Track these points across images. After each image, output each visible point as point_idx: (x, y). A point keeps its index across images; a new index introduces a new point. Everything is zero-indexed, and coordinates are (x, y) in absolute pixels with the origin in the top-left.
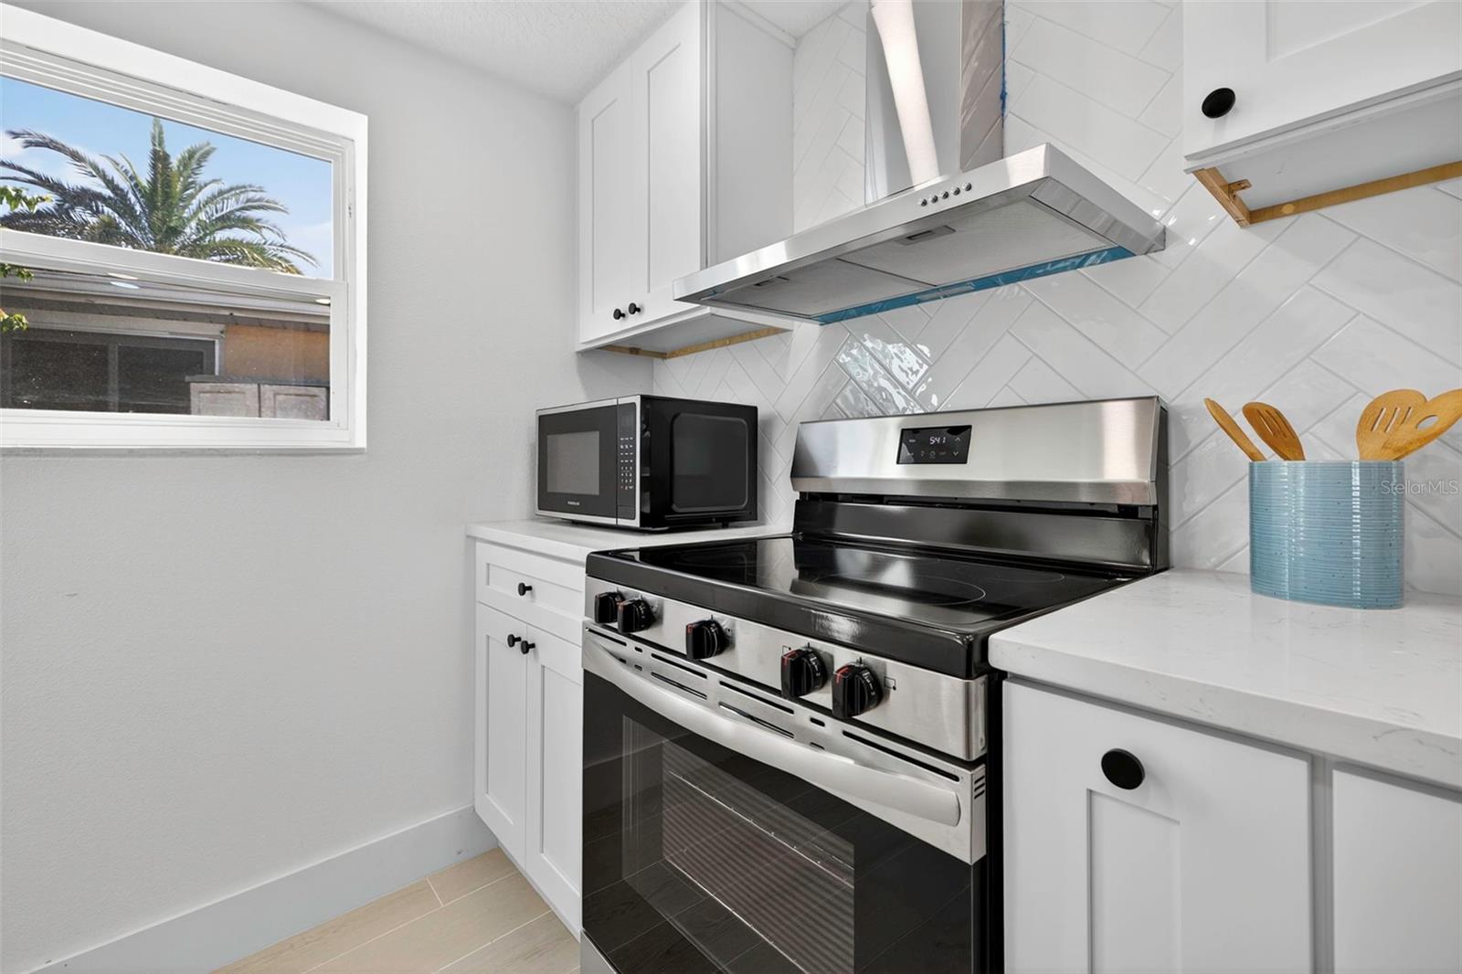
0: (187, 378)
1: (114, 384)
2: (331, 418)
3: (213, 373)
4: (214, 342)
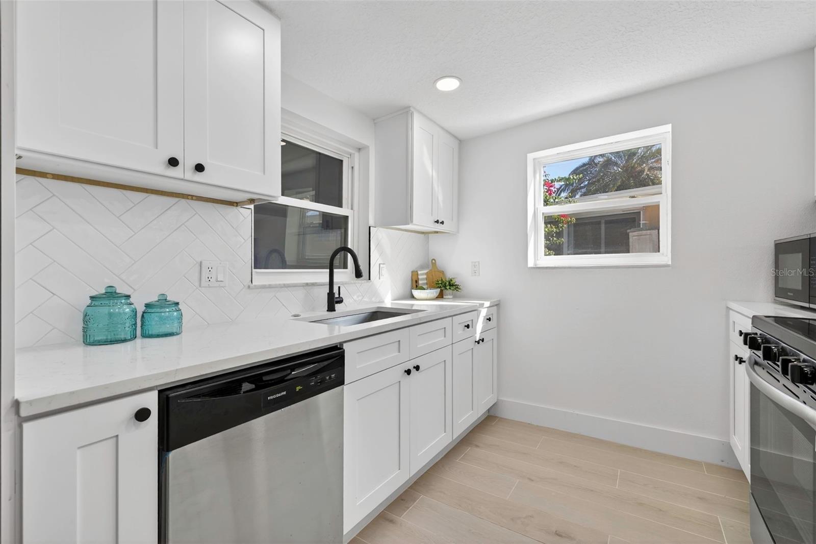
0: (628, 231)
1: (603, 245)
2: (660, 251)
3: (640, 227)
4: (640, 212)
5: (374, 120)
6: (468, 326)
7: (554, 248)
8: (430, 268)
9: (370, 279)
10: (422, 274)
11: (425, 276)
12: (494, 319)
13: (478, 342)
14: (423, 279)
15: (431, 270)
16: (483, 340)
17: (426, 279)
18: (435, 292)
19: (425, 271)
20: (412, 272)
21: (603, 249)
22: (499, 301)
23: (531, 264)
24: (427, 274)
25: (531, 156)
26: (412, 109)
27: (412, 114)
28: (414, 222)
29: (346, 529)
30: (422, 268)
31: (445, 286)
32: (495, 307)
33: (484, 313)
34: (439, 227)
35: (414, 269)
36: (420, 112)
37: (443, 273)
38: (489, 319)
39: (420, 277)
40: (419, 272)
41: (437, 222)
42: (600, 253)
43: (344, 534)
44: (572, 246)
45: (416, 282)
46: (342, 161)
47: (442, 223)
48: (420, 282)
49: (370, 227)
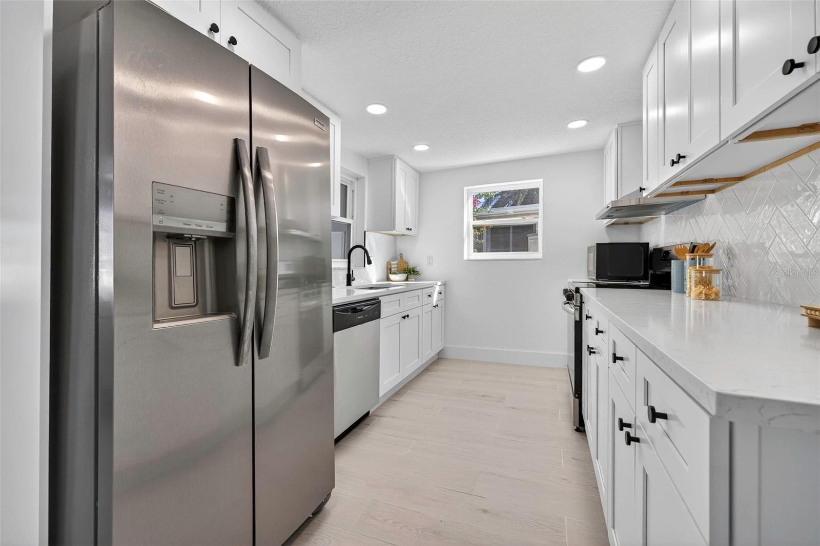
1: (511, 246)
2: (539, 251)
5: (368, 160)
6: (430, 296)
7: (478, 248)
8: (399, 260)
9: (365, 266)
10: (394, 264)
11: (396, 266)
12: (443, 293)
13: (435, 307)
14: (394, 268)
15: (400, 261)
16: (437, 306)
17: (397, 267)
18: (404, 276)
19: (396, 262)
20: (387, 262)
21: (511, 248)
22: (446, 282)
23: (465, 258)
24: (397, 264)
25: (466, 188)
26: (395, 157)
27: (395, 160)
28: (396, 229)
29: (381, 394)
30: (394, 259)
31: (410, 272)
32: (443, 286)
33: (437, 289)
34: (408, 232)
35: (388, 260)
36: (400, 159)
37: (406, 263)
38: (440, 293)
39: (393, 266)
40: (392, 263)
41: (408, 229)
42: (509, 251)
43: (380, 396)
44: (490, 247)
45: (390, 269)
46: (346, 186)
47: (411, 229)
48: (393, 269)
49: (365, 232)
